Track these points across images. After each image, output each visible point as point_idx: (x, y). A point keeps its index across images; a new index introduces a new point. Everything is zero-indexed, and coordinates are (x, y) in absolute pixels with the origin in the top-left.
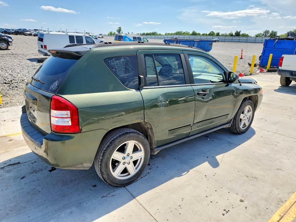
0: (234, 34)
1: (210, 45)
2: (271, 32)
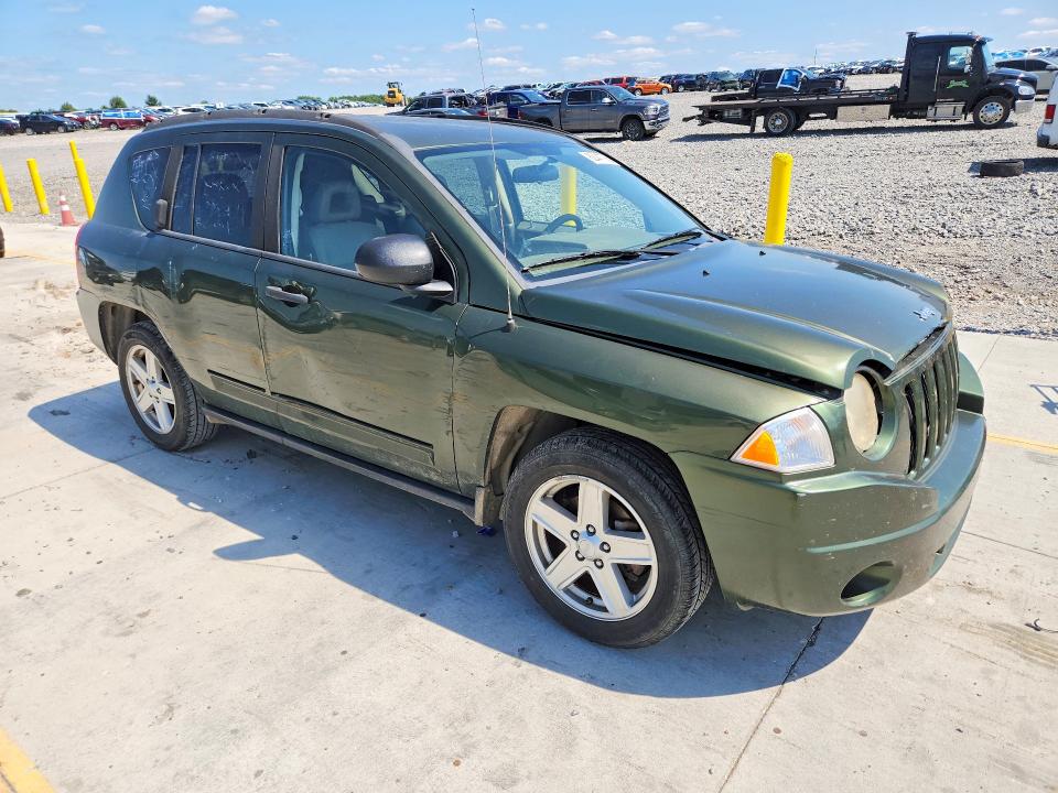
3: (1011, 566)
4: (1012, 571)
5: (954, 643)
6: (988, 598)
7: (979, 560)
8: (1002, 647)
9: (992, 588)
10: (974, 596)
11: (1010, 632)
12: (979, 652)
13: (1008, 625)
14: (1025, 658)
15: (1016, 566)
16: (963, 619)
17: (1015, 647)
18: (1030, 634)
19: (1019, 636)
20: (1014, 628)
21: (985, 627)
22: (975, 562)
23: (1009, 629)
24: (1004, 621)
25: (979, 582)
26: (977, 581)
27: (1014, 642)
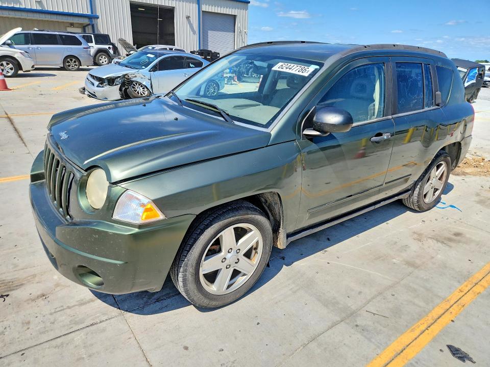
3: (31, 326)
4: (29, 323)
5: (34, 268)
6: (32, 297)
7: (50, 317)
8: (15, 279)
9: (33, 303)
10: (39, 293)
11: (14, 287)
12: (23, 271)
13: (16, 289)
14: (3, 280)
15: (28, 328)
16: (37, 279)
17: (9, 282)
18: (5, 291)
19: (10, 287)
20: (14, 290)
21: (26, 282)
22: (51, 314)
23: (15, 288)
24: (19, 290)
25: (41, 302)
26: (43, 302)
27: (11, 283)
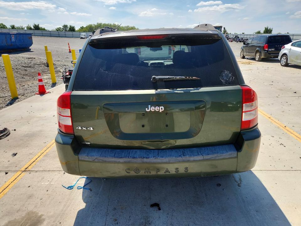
0: (32, 28)
1: (29, 38)
2: (69, 26)
